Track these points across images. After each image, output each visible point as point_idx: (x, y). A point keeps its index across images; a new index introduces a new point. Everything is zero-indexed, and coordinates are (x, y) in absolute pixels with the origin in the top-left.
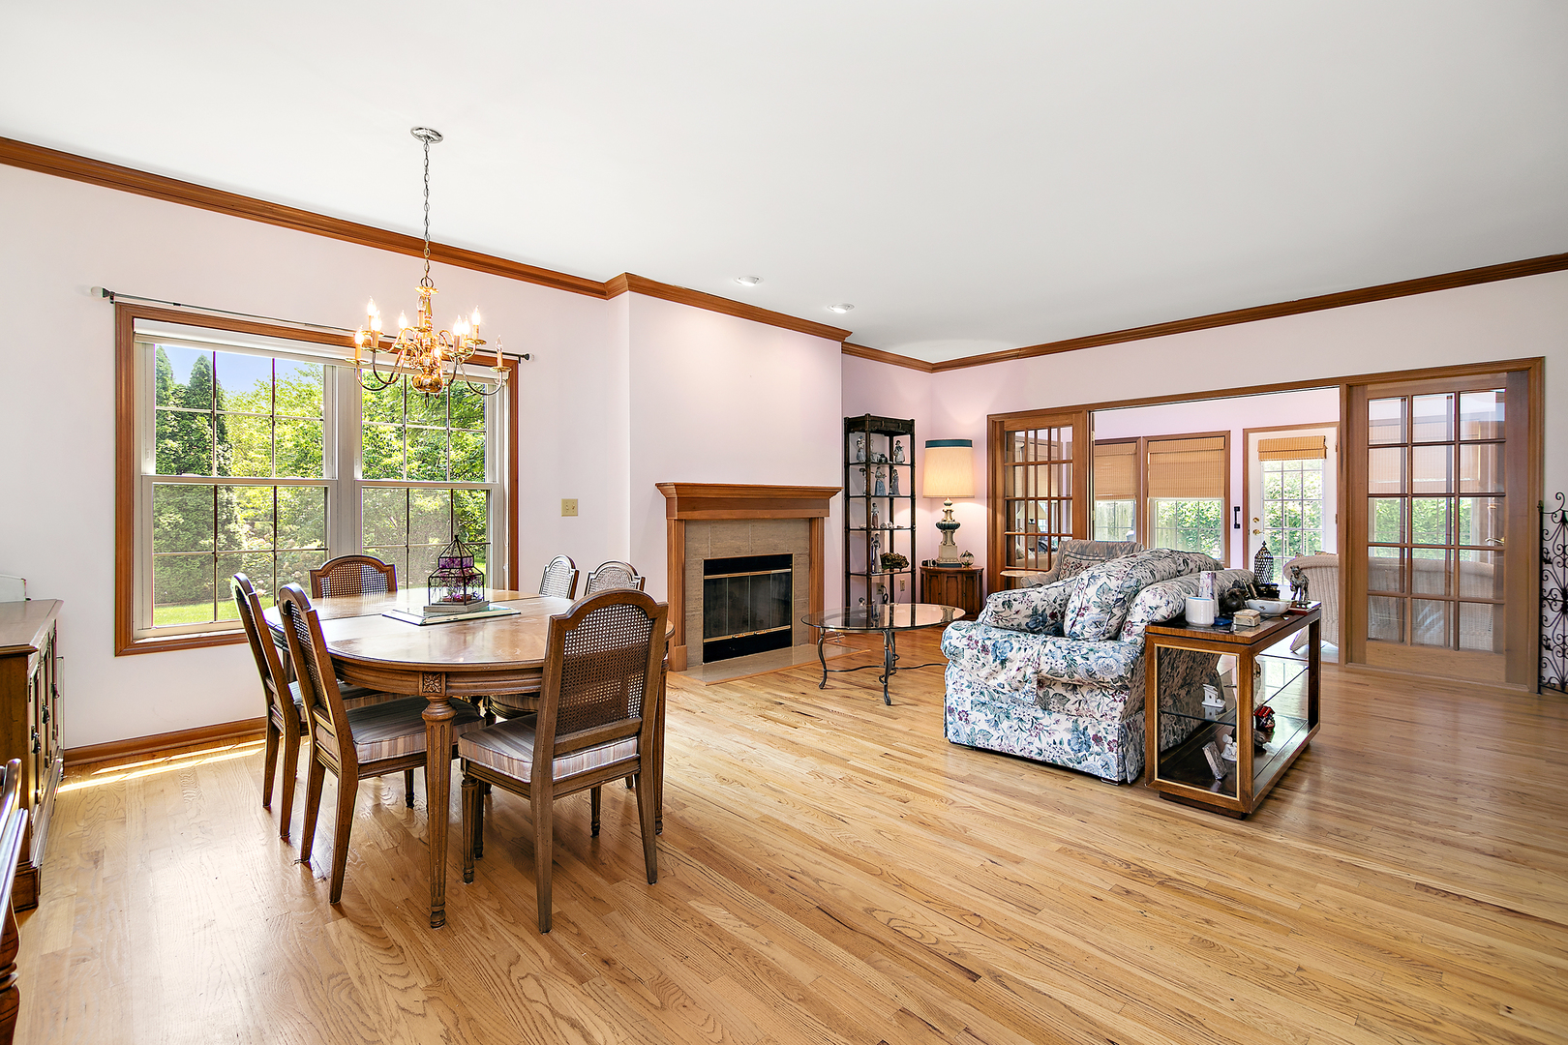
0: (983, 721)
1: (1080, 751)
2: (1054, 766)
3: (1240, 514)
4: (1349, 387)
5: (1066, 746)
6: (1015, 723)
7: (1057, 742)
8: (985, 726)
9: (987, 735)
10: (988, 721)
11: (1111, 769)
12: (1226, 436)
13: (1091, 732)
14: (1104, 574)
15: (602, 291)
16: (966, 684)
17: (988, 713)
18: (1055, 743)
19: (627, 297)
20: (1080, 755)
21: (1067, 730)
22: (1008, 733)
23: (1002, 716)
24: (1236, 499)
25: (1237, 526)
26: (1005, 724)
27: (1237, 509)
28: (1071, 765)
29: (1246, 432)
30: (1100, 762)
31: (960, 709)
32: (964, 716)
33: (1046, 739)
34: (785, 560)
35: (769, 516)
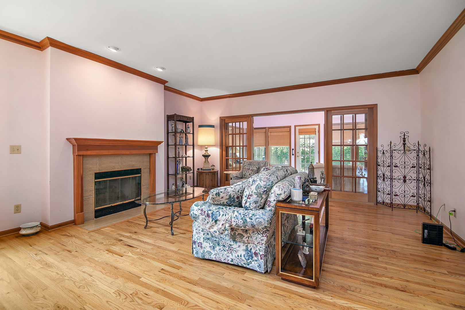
0: (208, 247)
1: (248, 259)
2: (238, 266)
3: (294, 151)
4: (327, 111)
5: (243, 258)
6: (221, 247)
7: (239, 256)
8: (208, 249)
9: (209, 253)
10: (210, 247)
11: (262, 268)
12: (290, 127)
13: (253, 251)
14: (258, 179)
15: (39, 46)
16: (201, 230)
17: (210, 243)
18: (238, 256)
19: (50, 50)
20: (249, 261)
21: (243, 250)
22: (219, 252)
23: (216, 244)
24: (293, 147)
25: (293, 155)
26: (217, 248)
27: (293, 149)
28: (245, 266)
29: (295, 126)
30: (257, 265)
31: (198, 241)
32: (200, 245)
33: (235, 254)
34: (138, 171)
35: (128, 153)
